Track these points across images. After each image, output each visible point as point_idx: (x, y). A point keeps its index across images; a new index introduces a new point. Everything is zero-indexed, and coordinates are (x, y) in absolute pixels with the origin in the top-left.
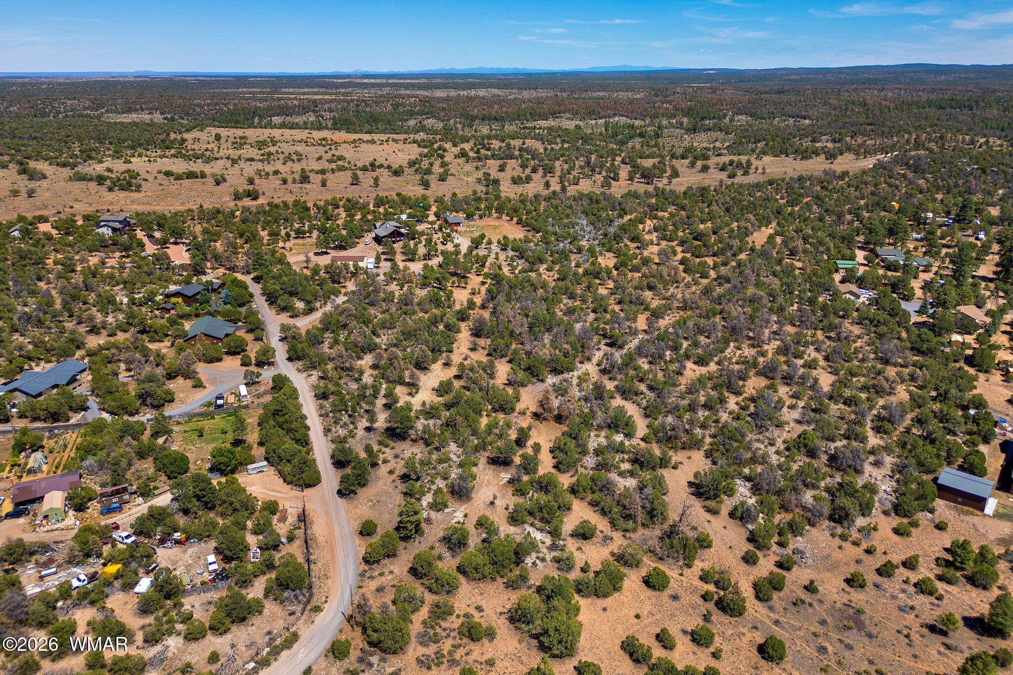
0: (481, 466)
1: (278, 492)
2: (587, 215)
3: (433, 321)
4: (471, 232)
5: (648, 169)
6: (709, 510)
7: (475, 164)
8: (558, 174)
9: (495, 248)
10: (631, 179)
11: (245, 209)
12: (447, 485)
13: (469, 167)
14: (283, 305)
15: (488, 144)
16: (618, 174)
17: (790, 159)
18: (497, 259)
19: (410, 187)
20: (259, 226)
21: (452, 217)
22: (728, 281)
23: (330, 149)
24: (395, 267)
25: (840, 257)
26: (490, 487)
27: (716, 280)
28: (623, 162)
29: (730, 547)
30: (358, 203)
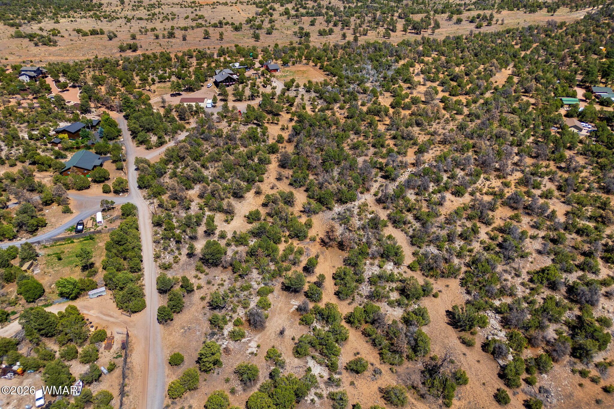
0: (276, 293)
1: (111, 316)
2: (372, 61)
3: (249, 155)
4: (286, 76)
5: (417, 23)
6: (464, 342)
7: (294, 20)
8: (353, 27)
9: (302, 90)
10: (405, 30)
11: (127, 60)
12: (246, 313)
13: (289, 23)
14: (141, 139)
15: (305, 4)
16: (396, 27)
17: (521, 12)
18: (302, 99)
19: (245, 39)
20: (134, 73)
21: (272, 64)
22: (478, 117)
23: (196, 10)
24: (225, 107)
25: (564, 95)
26: (282, 315)
27: (468, 116)
28: (400, 17)
29: (484, 384)
30: (205, 54)
